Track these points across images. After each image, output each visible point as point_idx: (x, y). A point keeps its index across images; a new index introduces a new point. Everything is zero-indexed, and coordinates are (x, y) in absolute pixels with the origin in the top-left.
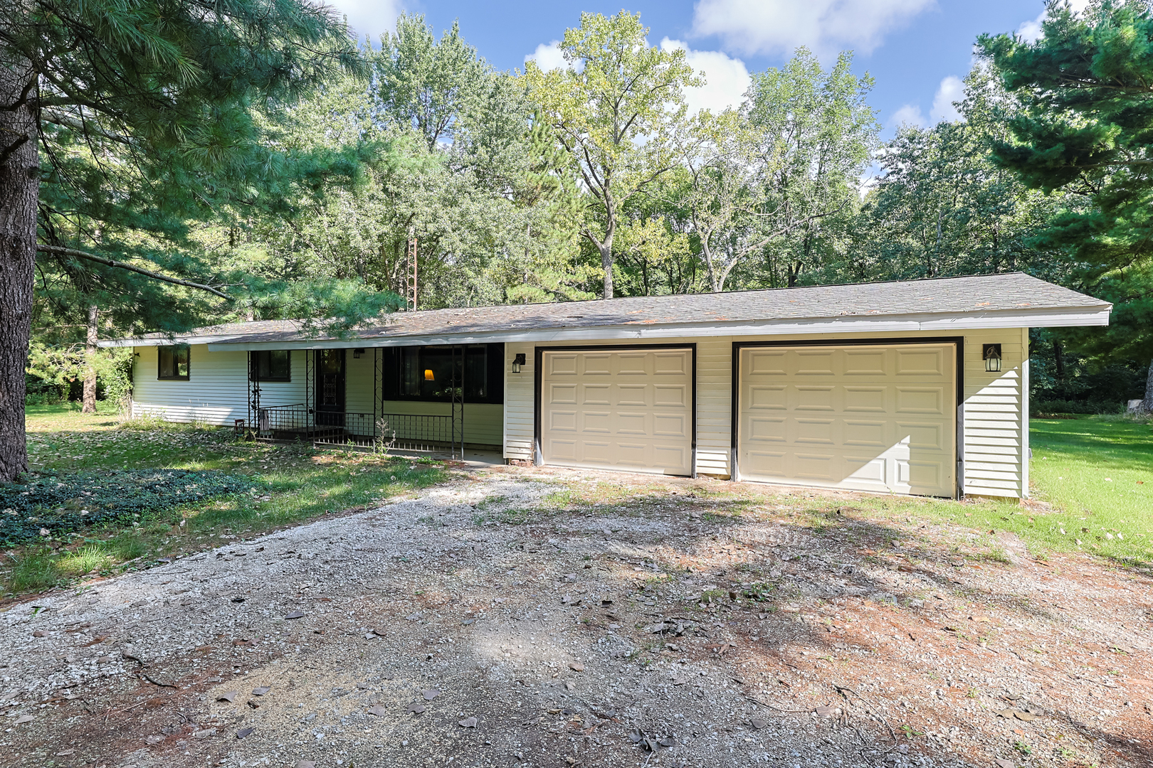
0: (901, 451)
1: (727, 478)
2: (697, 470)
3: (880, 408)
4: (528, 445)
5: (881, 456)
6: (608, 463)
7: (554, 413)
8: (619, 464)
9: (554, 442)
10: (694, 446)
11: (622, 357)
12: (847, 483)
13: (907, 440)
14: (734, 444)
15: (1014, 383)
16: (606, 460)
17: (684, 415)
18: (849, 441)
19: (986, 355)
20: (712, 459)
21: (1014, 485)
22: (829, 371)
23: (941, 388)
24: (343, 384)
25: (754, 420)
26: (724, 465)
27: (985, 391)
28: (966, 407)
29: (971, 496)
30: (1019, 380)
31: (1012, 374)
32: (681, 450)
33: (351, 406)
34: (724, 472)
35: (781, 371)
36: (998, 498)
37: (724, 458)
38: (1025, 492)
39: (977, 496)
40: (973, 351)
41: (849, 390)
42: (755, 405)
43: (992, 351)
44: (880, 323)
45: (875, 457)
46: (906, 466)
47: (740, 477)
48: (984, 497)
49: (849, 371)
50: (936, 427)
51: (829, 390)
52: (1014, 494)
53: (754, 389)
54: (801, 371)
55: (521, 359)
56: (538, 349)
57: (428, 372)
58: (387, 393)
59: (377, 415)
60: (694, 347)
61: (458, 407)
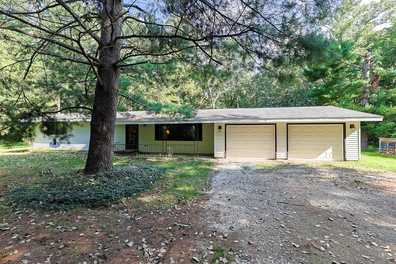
0: (330, 150)
1: (286, 159)
2: (277, 158)
3: (325, 140)
4: (223, 153)
5: (325, 152)
6: (248, 157)
7: (230, 143)
8: (252, 157)
9: (230, 152)
10: (276, 151)
11: (252, 127)
12: (317, 159)
13: (331, 148)
14: (287, 151)
15: (357, 134)
16: (248, 156)
17: (272, 143)
18: (317, 148)
19: (351, 127)
20: (281, 154)
21: (357, 157)
22: (311, 131)
23: (339, 135)
24: (138, 135)
25: (292, 144)
26: (285, 156)
27: (351, 135)
28: (346, 139)
29: (348, 160)
30: (358, 133)
31: (356, 131)
32: (271, 152)
33: (141, 142)
34: (285, 158)
35: (299, 131)
36: (354, 161)
37: (285, 154)
38: (360, 159)
39: (349, 160)
40: (348, 126)
41: (317, 136)
42: (292, 140)
43: (352, 126)
44: (332, 119)
45: (323, 152)
46: (331, 154)
47: (289, 159)
48: (350, 160)
49: (317, 131)
50: (338, 144)
51: (312, 136)
52: (357, 159)
53: (292, 136)
54: (304, 131)
55: (220, 127)
56: (226, 125)
57: (168, 131)
58: (157, 138)
59: (165, 145)
60: (275, 124)
61: (196, 142)
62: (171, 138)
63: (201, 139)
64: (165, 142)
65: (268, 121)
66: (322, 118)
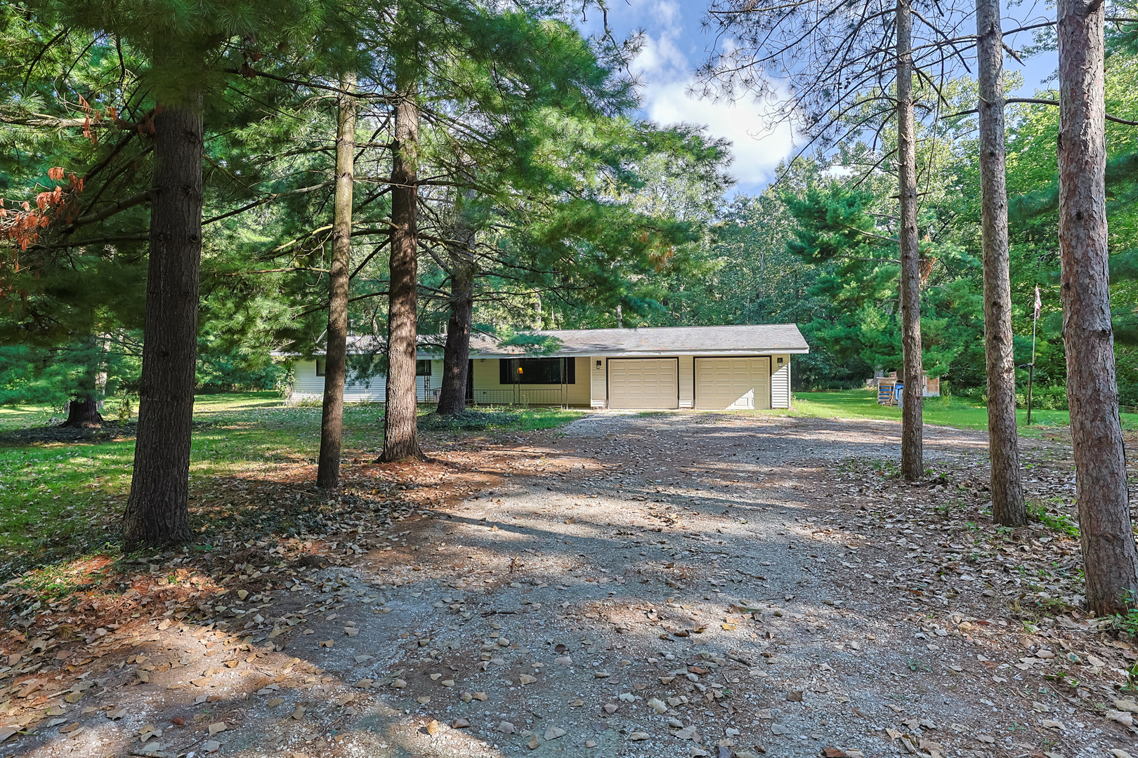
0: (750, 394)
1: (692, 408)
2: (681, 406)
3: (744, 380)
4: (604, 401)
5: (744, 396)
7: (613, 387)
9: (614, 398)
10: (679, 397)
11: (646, 362)
12: (732, 407)
13: (752, 390)
14: (694, 396)
15: (786, 371)
17: (673, 385)
18: (735, 392)
19: (778, 362)
20: (686, 401)
21: (787, 403)
23: (765, 373)
24: (471, 376)
26: (691, 403)
27: (778, 373)
28: (772, 378)
29: (774, 408)
30: (788, 370)
31: (785, 368)
32: (672, 399)
33: (477, 387)
34: (691, 406)
35: (711, 367)
36: (782, 409)
37: (691, 401)
38: (790, 406)
39: (776, 408)
40: (774, 360)
41: (736, 374)
43: (780, 360)
44: (746, 352)
45: (741, 397)
46: (752, 400)
47: (696, 407)
48: (778, 408)
50: (762, 384)
52: (786, 407)
53: (701, 374)
55: (599, 363)
56: (607, 359)
57: (520, 369)
58: (503, 381)
59: (517, 390)
60: (678, 358)
61: (564, 385)
62: (525, 379)
63: (572, 381)
64: (517, 386)
65: (663, 354)
66: (734, 350)
